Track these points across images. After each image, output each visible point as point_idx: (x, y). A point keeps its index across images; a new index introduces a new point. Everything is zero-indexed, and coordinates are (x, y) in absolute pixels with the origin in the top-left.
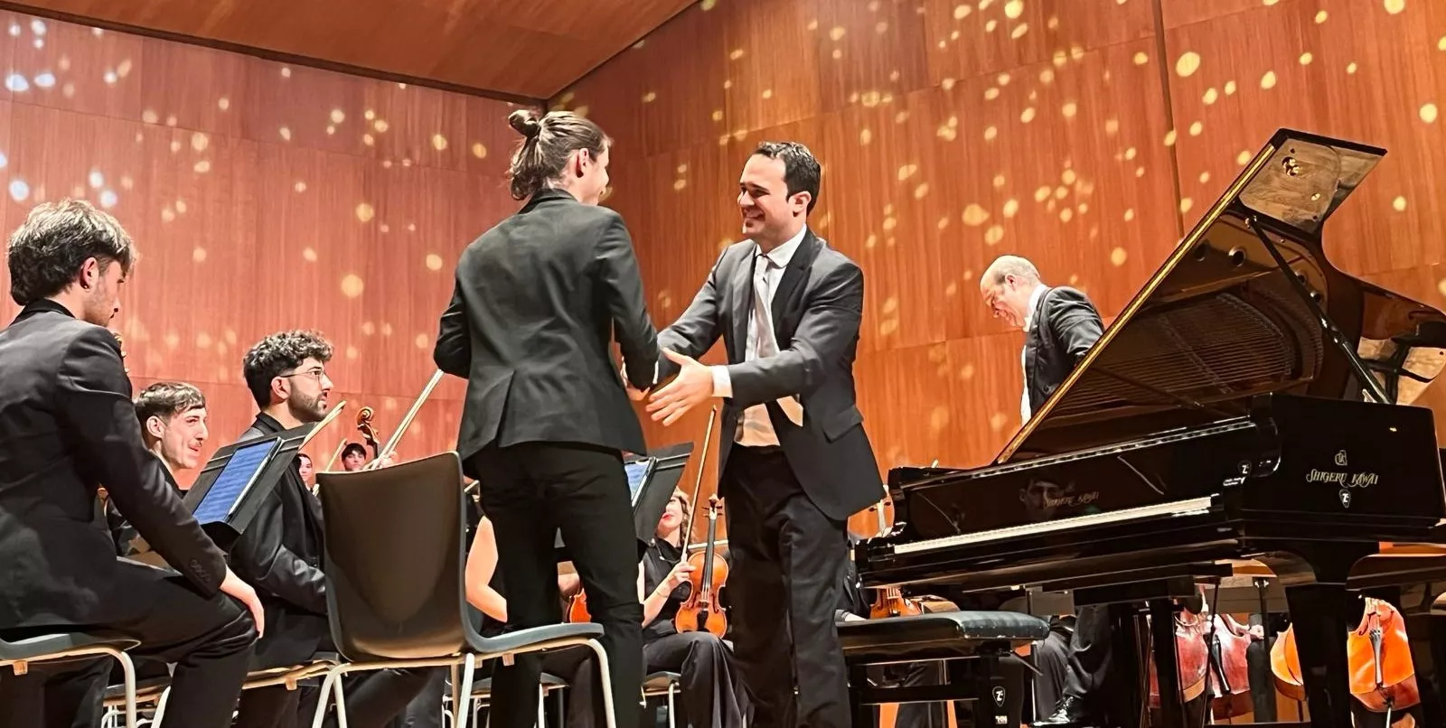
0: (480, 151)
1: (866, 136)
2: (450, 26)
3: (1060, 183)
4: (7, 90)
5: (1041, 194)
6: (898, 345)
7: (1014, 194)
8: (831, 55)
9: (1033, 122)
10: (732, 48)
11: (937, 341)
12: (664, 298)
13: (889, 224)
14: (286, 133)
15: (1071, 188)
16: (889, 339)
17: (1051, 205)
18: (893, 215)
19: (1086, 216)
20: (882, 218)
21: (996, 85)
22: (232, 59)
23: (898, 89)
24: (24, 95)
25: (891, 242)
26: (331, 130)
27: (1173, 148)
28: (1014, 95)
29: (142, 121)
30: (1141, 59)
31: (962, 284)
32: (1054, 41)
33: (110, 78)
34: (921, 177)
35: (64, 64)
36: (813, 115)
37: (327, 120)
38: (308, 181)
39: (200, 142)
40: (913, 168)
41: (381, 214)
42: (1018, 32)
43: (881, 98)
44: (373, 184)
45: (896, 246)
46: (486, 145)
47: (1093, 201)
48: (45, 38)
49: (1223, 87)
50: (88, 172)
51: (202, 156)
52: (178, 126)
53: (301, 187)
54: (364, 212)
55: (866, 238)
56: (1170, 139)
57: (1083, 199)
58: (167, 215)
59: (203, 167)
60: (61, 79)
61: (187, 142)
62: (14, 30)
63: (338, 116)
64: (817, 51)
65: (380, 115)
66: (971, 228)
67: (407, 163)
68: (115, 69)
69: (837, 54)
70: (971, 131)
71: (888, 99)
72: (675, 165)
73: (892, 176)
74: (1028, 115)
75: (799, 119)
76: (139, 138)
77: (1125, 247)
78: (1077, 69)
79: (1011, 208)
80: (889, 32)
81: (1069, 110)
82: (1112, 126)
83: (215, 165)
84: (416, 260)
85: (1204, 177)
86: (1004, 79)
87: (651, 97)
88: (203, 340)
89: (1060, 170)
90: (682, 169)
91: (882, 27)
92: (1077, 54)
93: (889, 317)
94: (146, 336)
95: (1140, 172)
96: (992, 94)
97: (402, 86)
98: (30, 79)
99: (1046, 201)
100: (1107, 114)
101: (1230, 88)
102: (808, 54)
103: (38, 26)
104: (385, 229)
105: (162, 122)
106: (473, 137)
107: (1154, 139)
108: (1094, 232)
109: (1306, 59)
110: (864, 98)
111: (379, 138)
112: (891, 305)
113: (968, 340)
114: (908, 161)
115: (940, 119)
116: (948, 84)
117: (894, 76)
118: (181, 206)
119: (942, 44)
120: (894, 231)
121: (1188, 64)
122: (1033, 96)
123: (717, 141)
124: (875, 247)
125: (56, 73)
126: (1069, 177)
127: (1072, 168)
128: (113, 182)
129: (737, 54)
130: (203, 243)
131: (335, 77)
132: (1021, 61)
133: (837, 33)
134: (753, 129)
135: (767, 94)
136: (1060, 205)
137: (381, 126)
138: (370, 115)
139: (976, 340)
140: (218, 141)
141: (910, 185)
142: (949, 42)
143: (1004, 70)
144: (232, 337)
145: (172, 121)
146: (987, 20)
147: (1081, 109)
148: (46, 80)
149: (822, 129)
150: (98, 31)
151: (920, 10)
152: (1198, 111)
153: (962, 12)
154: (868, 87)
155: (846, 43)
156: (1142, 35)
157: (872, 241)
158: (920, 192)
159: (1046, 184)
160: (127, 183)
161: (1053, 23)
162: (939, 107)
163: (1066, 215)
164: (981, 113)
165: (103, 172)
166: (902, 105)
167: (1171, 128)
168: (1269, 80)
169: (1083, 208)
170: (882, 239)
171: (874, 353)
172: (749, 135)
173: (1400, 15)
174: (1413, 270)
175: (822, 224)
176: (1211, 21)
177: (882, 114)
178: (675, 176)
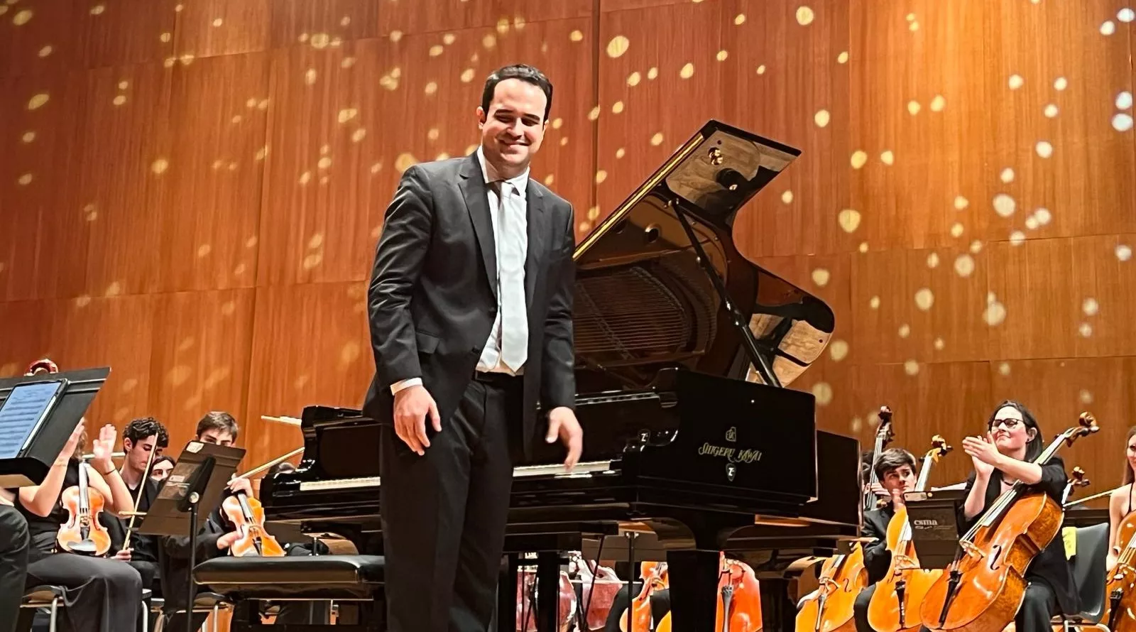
1: (311, 75)
6: (319, 279)
7: (446, 148)
11: (357, 280)
12: (91, 212)
13: (324, 163)
16: (311, 273)
18: (329, 155)
20: (318, 157)
21: (441, 43)
23: (347, 34)
25: (325, 180)
27: (596, 121)
28: (458, 57)
30: (577, 36)
32: (500, 9)
34: (362, 121)
36: (261, 49)
40: (353, 113)
43: (330, 41)
45: (329, 184)
49: (647, 71)
55: (300, 174)
56: (594, 114)
70: (412, 83)
71: (337, 43)
72: (116, 80)
73: (332, 119)
74: (468, 76)
75: (246, 51)
78: (518, 38)
85: (620, 154)
86: (449, 39)
87: (99, 10)
90: (123, 84)
92: (519, 24)
93: (315, 252)
95: (564, 141)
96: (436, 51)
101: (653, 74)
107: (580, 113)
109: (722, 56)
110: (314, 39)
112: (317, 240)
114: (349, 105)
115: (385, 69)
116: (396, 36)
117: (345, 21)
120: (328, 171)
121: (618, 47)
122: (475, 58)
123: (161, 62)
124: (308, 184)
132: (467, 25)
134: (202, 56)
135: (218, 23)
141: (348, 129)
143: (450, 31)
149: (268, 63)
152: (621, 91)
154: (319, 30)
156: (581, 14)
157: (305, 178)
158: (358, 136)
162: (385, 57)
164: (422, 68)
166: (349, 51)
167: (595, 104)
168: (687, 71)
170: (316, 179)
171: (295, 285)
172: (197, 62)
173: (807, 28)
174: (792, 258)
175: (259, 156)
176: (642, 9)
177: (329, 60)
178: (116, 92)
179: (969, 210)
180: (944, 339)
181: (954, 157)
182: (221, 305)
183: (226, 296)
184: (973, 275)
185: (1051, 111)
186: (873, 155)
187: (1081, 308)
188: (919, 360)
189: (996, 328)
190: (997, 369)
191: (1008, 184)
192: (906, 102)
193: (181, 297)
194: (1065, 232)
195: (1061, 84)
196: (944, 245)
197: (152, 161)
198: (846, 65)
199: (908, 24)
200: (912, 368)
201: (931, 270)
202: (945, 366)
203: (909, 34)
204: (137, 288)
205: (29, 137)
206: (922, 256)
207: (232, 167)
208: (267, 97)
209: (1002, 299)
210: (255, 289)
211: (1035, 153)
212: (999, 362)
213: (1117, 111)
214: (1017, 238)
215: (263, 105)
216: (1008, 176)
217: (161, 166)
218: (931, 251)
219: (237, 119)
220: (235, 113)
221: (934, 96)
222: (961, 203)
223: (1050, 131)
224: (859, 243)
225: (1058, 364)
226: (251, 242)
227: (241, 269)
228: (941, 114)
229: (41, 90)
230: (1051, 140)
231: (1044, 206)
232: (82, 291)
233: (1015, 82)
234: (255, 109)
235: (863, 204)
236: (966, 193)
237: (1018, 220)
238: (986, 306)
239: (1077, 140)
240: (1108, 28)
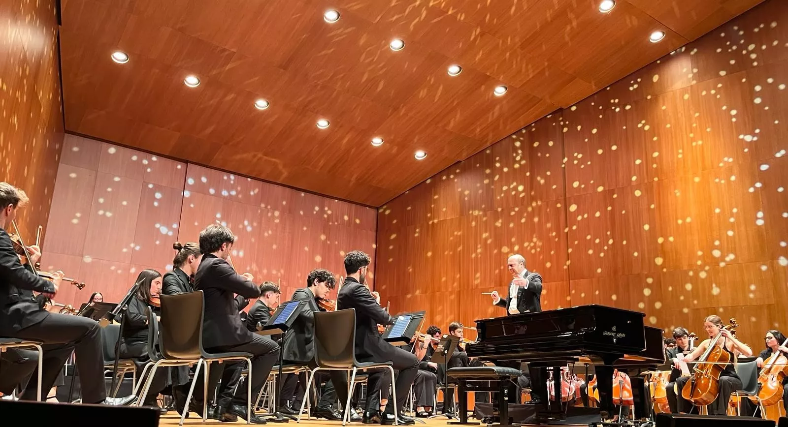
0: (358, 221)
1: (474, 224)
2: (351, 184)
3: (532, 241)
4: (222, 195)
5: (526, 244)
6: (480, 287)
7: (518, 244)
8: (464, 199)
9: (525, 223)
10: (435, 195)
11: (492, 286)
12: (410, 269)
13: (479, 251)
14: (302, 213)
15: (535, 243)
16: (477, 285)
17: (529, 248)
19: (539, 252)
20: (477, 249)
21: (514, 211)
22: (287, 189)
23: (484, 210)
24: (227, 197)
25: (479, 256)
26: (315, 213)
27: (567, 233)
28: (520, 215)
29: (260, 206)
30: (559, 205)
31: (500, 270)
32: (533, 199)
33: (252, 193)
34: (490, 237)
35: (239, 188)
36: (458, 216)
37: (314, 209)
38: (307, 227)
39: (277, 213)
40: (487, 234)
41: (328, 238)
42: (521, 196)
43: (479, 213)
44: (326, 229)
45: (481, 257)
46: (359, 219)
47: (542, 247)
48: (234, 181)
49: (584, 215)
50: (244, 221)
51: (277, 218)
52: (271, 209)
53: (305, 229)
54: (323, 237)
55: (472, 254)
56: (566, 230)
57: (539, 247)
58: (266, 234)
59: (277, 221)
60: (238, 193)
61: (273, 213)
62: (225, 178)
63: (317, 208)
64: (460, 197)
65: (329, 209)
66: (504, 254)
67: (336, 223)
68: (253, 191)
69: (466, 199)
70: (505, 224)
72: (415, 229)
73: (481, 235)
74: (523, 220)
75: (454, 217)
76: (259, 211)
77: (550, 261)
78: (539, 208)
79: (516, 248)
80: (483, 193)
81: (536, 220)
82: (549, 225)
83: (280, 221)
84: (337, 252)
85: (576, 242)
86: (517, 209)
87: (409, 208)
88: (274, 272)
89: (532, 238)
90: (417, 230)
91: (480, 192)
92: (539, 203)
93: (478, 278)
94: (258, 270)
95: (557, 240)
96: (513, 213)
97: (336, 201)
98: (229, 192)
99: (527, 247)
100: (547, 221)
101: (586, 216)
102: (457, 197)
103: (232, 177)
104: (329, 242)
105: (266, 207)
106: (356, 217)
107: (561, 230)
108: (541, 257)
109: (609, 208)
110: (474, 212)
111: (328, 215)
112: (478, 275)
113: (501, 287)
114: (486, 232)
115: (496, 220)
116: (500, 210)
117: (483, 206)
118: (270, 232)
119: (499, 198)
120: (481, 253)
121: (573, 208)
122: (525, 215)
123: (428, 223)
124: (474, 257)
125: (236, 191)
126: (535, 240)
127: (536, 237)
128: (251, 224)
129: (436, 197)
130: (276, 244)
131: (316, 197)
132: (522, 205)
133: (467, 192)
134: (440, 220)
135: (444, 209)
136: (532, 248)
137: (329, 212)
138: (326, 209)
139: (504, 287)
140: (282, 213)
141: (486, 239)
142: (501, 197)
143: (517, 206)
144: (282, 271)
145: (269, 207)
146: (512, 191)
147: (540, 220)
148: (233, 193)
149: (460, 221)
150: (249, 179)
151: (492, 187)
152: (575, 222)
153: (505, 188)
154: (475, 209)
155: (470, 195)
156: (560, 198)
157: (474, 255)
158: (489, 241)
159: (527, 241)
160: (255, 224)
161: (533, 193)
162: (496, 216)
163: (533, 251)
164: (510, 219)
165: (248, 221)
166: (485, 215)
167: (567, 227)
168: (598, 214)
169: (538, 250)
170: (477, 255)
171: (472, 289)
172: (438, 221)
173: (639, 197)
174: (639, 274)
175: (459, 249)
176: (581, 195)
177: (479, 217)
178: (415, 233)
179: (703, 255)
180: (697, 301)
181: (696, 238)
182: (450, 296)
183: (451, 293)
184: (706, 278)
185: (732, 220)
186: (666, 239)
187: (749, 288)
188: (688, 307)
189: (717, 296)
190: (718, 310)
191: (717, 246)
192: (677, 219)
193: (438, 294)
194: (740, 261)
195: (735, 210)
196: (695, 268)
197: (427, 252)
198: (654, 209)
199: (676, 193)
200: (686, 310)
201: (691, 277)
202: (697, 309)
203: (676, 197)
204: (425, 292)
205: (391, 247)
206: (686, 272)
207: (451, 253)
208: (460, 231)
209: (718, 286)
210: (460, 291)
211: (727, 235)
212: (718, 308)
213: (757, 218)
214: (722, 264)
215: (459, 234)
216: (717, 243)
217: (430, 254)
218: (690, 270)
219: (451, 238)
220: (451, 236)
221: (687, 217)
222: (700, 253)
223: (732, 227)
224: (663, 269)
225: (742, 308)
226: (458, 276)
227: (455, 284)
228: (690, 223)
229: (394, 233)
230: (733, 230)
231: (732, 253)
232: (408, 293)
233: (717, 211)
234: (457, 235)
235: (664, 255)
236: (701, 250)
237: (722, 259)
238: (712, 288)
239: (743, 229)
240: (751, 190)
